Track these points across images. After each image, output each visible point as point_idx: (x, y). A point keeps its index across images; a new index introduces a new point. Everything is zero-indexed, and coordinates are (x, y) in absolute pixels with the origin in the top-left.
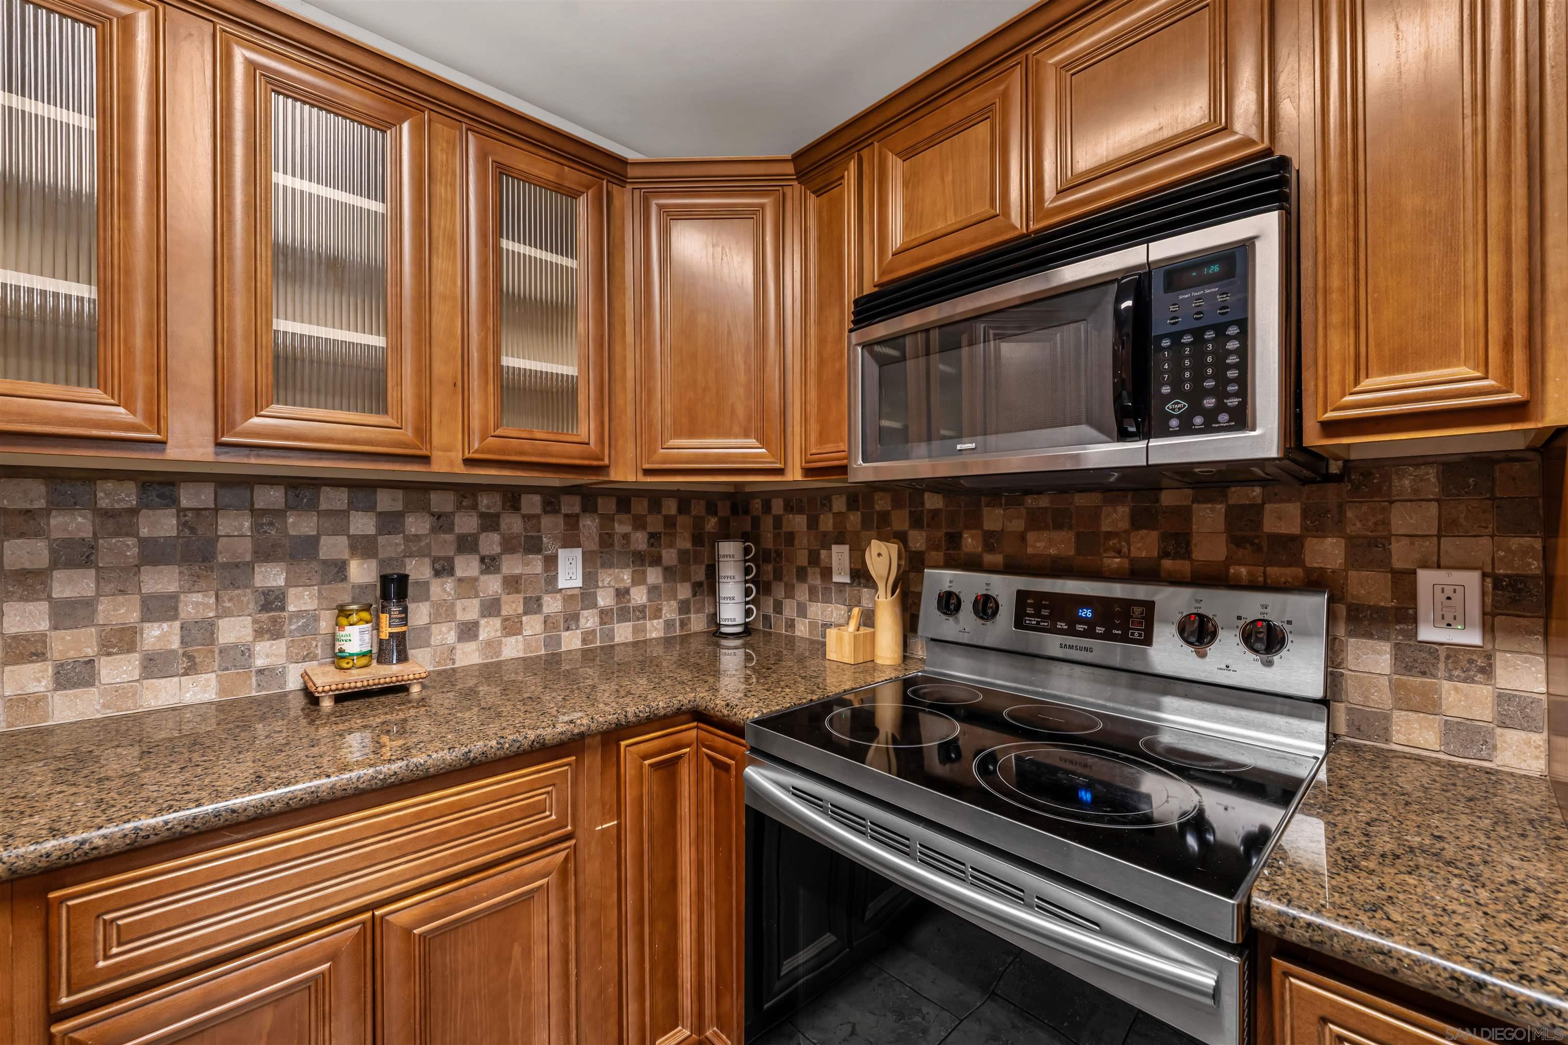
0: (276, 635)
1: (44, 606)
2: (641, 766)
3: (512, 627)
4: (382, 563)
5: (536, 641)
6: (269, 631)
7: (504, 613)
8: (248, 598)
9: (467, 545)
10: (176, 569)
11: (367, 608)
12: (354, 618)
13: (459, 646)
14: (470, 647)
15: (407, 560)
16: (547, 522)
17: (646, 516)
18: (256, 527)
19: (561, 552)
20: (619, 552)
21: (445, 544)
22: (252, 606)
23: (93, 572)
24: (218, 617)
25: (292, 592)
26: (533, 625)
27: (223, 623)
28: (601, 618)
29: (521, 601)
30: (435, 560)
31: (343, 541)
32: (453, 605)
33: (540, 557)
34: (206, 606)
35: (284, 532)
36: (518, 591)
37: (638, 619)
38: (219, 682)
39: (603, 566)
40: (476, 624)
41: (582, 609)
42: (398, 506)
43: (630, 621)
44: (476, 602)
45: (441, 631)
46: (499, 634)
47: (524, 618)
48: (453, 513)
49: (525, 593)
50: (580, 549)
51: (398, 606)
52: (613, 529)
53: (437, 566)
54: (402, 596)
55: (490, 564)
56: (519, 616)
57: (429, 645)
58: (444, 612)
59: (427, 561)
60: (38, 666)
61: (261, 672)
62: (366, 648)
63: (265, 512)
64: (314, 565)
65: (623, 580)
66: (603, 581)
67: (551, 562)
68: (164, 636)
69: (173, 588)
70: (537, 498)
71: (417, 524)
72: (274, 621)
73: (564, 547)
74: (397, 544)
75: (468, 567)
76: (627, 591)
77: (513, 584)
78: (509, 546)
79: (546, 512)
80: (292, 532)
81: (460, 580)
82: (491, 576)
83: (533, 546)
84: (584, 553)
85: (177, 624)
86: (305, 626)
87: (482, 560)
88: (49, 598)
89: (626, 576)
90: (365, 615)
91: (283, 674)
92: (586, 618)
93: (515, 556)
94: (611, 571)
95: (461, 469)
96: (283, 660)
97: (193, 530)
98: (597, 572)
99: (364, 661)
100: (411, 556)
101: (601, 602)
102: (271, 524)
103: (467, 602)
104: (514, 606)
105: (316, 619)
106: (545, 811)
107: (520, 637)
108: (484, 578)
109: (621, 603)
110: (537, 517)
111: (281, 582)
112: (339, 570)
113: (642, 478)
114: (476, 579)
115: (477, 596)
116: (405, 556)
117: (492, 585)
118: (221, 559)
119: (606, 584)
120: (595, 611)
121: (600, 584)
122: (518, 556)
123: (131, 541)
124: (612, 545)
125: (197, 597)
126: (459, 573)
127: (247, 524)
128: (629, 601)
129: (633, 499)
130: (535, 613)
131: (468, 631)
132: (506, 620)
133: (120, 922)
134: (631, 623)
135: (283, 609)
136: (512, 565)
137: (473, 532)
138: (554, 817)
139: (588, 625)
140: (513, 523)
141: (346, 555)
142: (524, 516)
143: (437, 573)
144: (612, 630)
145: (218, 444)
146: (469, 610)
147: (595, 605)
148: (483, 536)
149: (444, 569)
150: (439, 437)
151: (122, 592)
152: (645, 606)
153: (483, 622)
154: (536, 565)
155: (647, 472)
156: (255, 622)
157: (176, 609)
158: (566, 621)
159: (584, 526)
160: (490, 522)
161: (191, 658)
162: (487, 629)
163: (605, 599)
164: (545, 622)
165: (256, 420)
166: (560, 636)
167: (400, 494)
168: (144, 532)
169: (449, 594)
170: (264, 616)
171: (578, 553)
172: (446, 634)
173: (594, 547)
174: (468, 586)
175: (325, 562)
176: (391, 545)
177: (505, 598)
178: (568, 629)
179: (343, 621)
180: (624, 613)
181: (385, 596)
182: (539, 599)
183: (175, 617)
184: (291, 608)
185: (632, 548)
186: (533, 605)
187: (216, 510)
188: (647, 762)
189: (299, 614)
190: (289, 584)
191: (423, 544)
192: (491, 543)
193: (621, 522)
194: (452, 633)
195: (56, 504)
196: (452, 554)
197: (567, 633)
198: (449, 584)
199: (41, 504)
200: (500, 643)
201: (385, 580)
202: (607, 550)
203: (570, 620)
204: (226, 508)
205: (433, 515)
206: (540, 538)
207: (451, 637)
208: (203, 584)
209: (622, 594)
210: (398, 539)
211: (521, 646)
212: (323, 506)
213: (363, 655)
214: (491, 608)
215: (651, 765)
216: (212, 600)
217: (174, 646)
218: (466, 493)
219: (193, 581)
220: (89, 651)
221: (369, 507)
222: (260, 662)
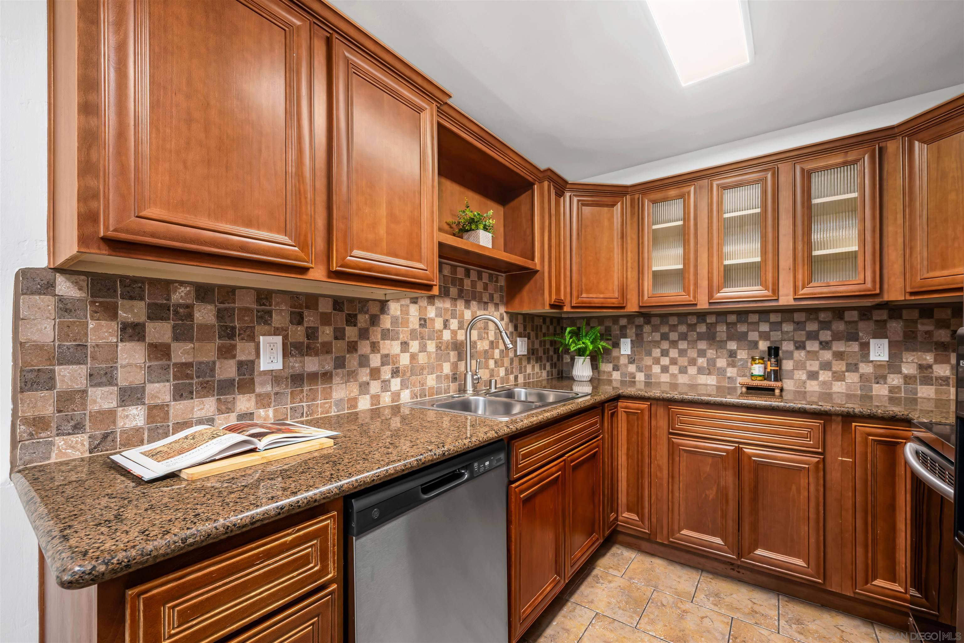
0: (734, 366)
1: (677, 350)
2: (866, 439)
3: (839, 377)
4: (772, 342)
5: (855, 386)
6: (731, 364)
7: (834, 369)
8: (725, 352)
9: (813, 336)
10: (706, 342)
11: (762, 358)
12: (757, 361)
13: (808, 382)
14: (814, 383)
15: (783, 342)
16: (861, 325)
17: (950, 319)
18: (727, 328)
19: (872, 342)
20: (921, 342)
21: (801, 336)
22: (726, 355)
23: (686, 342)
24: (717, 358)
25: (739, 351)
26: (852, 378)
27: (718, 360)
28: (905, 380)
29: (845, 364)
30: (795, 342)
31: (756, 334)
32: (805, 363)
33: (857, 343)
34: (713, 354)
35: (736, 330)
36: (842, 359)
37: (941, 385)
38: (717, 379)
39: (907, 350)
40: (817, 373)
41: (889, 373)
42: (779, 320)
43: (932, 385)
44: (817, 363)
45: (799, 374)
46: (830, 379)
47: (846, 373)
48: (805, 322)
49: (847, 360)
50: (887, 340)
51: (774, 359)
52: (917, 328)
53: (797, 345)
54: (777, 355)
55: (825, 345)
56: (843, 372)
57: (793, 379)
58: (800, 366)
59: (792, 342)
60: (676, 366)
61: (729, 378)
62: (762, 373)
63: (730, 323)
64: (746, 342)
65: (926, 359)
66: (907, 359)
67: (865, 346)
68: (703, 362)
69: (705, 348)
70: (855, 313)
71: (787, 327)
72: (733, 361)
73: (873, 338)
74: (778, 335)
75: (813, 346)
76: (930, 367)
77: (839, 356)
78: (837, 337)
79: (861, 320)
80: (739, 330)
81: (809, 352)
82: (826, 351)
83: (852, 337)
84: (889, 342)
85: (706, 359)
86: (742, 365)
87: (821, 343)
88: (678, 348)
89: (929, 358)
90: (761, 361)
91: (736, 380)
92: (892, 379)
93: (840, 342)
94: (915, 353)
95: (792, 302)
96: (736, 375)
97: (710, 330)
98: (902, 354)
99: (760, 378)
100: (785, 340)
101: (905, 371)
102: (732, 327)
103: (812, 362)
104: (840, 366)
105: (747, 362)
106: (807, 438)
107: (844, 383)
108: (821, 352)
109: (924, 373)
110: (856, 322)
111: (735, 348)
112: (755, 345)
113: (908, 297)
114: (817, 352)
115: (818, 360)
116: (782, 340)
117: (827, 355)
118: (718, 339)
119: (909, 360)
120: (900, 375)
121: (904, 360)
122: (843, 342)
123: (695, 333)
124: (915, 338)
125: (711, 351)
126: (808, 348)
127: (725, 328)
128: (932, 373)
129: (935, 309)
130: (854, 372)
131: (813, 376)
132: (834, 373)
133: (680, 418)
134: (934, 387)
135: (736, 357)
136: (839, 346)
137: (815, 330)
138: (812, 442)
139: (894, 383)
140: (839, 326)
141: (757, 339)
142: (846, 322)
143: (797, 348)
144: (916, 389)
145: (710, 303)
146: (814, 366)
147: (900, 372)
148: (821, 332)
149: (800, 346)
150: (782, 291)
151: (693, 348)
152: (949, 378)
153: (821, 372)
154: (855, 347)
155: (912, 294)
156: (727, 361)
157: (705, 354)
158: (876, 378)
159: (890, 327)
160: (825, 325)
161: (709, 370)
162: (824, 376)
163: (908, 369)
164: (861, 377)
165: (719, 294)
166: (872, 387)
167: (779, 315)
168: (698, 330)
169: (803, 358)
170: (730, 359)
171: (886, 342)
172: (802, 375)
173: (900, 338)
174: (813, 355)
175: (750, 341)
176: (776, 336)
177: (834, 362)
178: (878, 383)
179: (753, 362)
180: (927, 380)
181: (770, 355)
182: (856, 365)
183: (705, 357)
184: (739, 357)
185: (935, 339)
186: (853, 368)
187: (716, 323)
188: (870, 438)
189: (741, 360)
190: (738, 349)
191: (790, 335)
192: (826, 335)
193: (923, 324)
194: (805, 375)
195: (680, 323)
196: (804, 340)
197: (877, 385)
198: (803, 353)
199: (676, 323)
200: (832, 384)
201: (770, 348)
202: (911, 340)
203: (880, 378)
204: (719, 323)
205: (794, 322)
206: (858, 334)
207: (804, 377)
208: (712, 347)
209: (924, 368)
210: (779, 333)
211: (844, 387)
212: (750, 321)
213: (760, 376)
214: (826, 366)
215: (872, 439)
216: (715, 352)
217: (705, 365)
218: (812, 312)
219: (710, 346)
220: (686, 364)
221: (767, 321)
222: (729, 375)
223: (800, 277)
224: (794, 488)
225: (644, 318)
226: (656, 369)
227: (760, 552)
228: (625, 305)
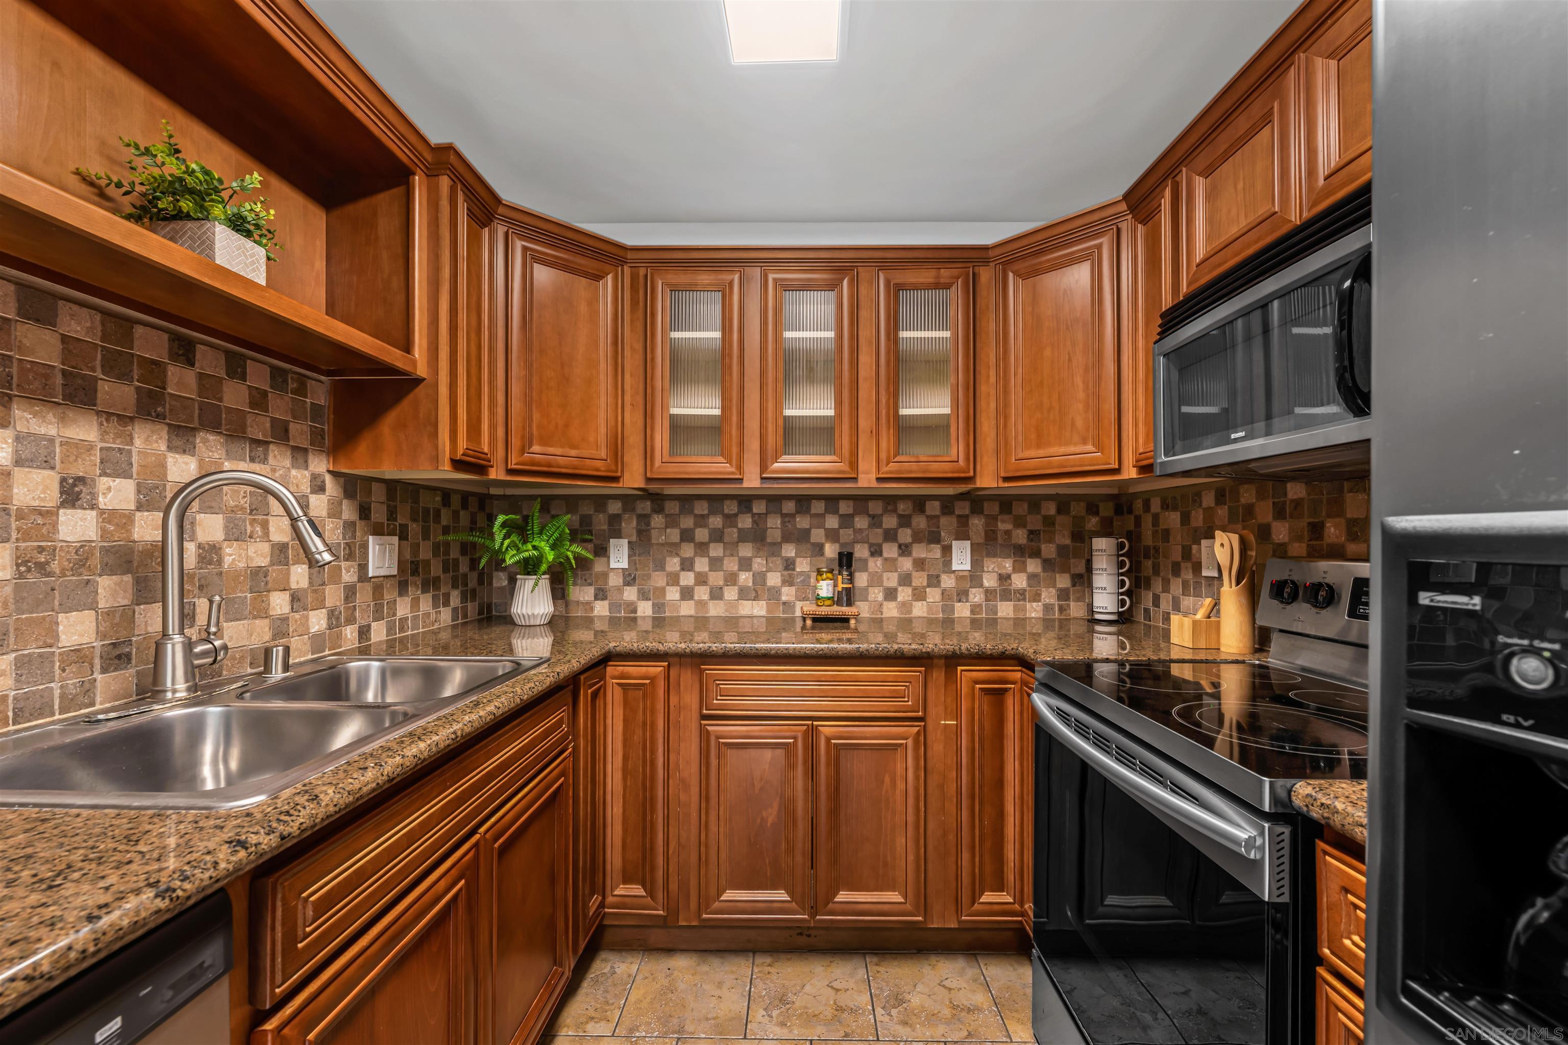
0: (791, 584)
1: (706, 560)
2: (973, 688)
3: (919, 595)
4: (842, 545)
5: (936, 607)
6: (788, 581)
7: (914, 584)
8: (779, 561)
9: (890, 536)
10: (750, 545)
11: (831, 571)
12: (824, 576)
13: (885, 603)
14: (892, 605)
15: (856, 545)
16: (944, 521)
17: (1026, 516)
18: (783, 523)
19: (955, 544)
20: (1002, 545)
21: (876, 535)
22: (781, 566)
23: (722, 544)
24: (767, 571)
25: (798, 560)
26: (934, 595)
27: (769, 575)
28: (986, 596)
29: (926, 577)
30: (871, 545)
31: (822, 531)
32: (881, 576)
33: (939, 546)
34: (762, 564)
35: (794, 525)
36: (923, 570)
37: (1019, 600)
38: (767, 606)
39: (989, 555)
40: (896, 590)
41: (971, 587)
42: (851, 511)
43: (1011, 601)
44: (896, 575)
45: (874, 592)
46: (910, 598)
47: (927, 589)
48: (882, 515)
49: (928, 571)
50: (969, 542)
51: (847, 571)
52: (997, 526)
53: (872, 549)
54: (849, 565)
55: (905, 550)
56: (924, 588)
57: (867, 600)
58: (875, 580)
59: (866, 545)
60: (705, 587)
61: (784, 603)
62: (830, 595)
63: (786, 515)
64: (808, 545)
65: (1005, 567)
66: (988, 567)
67: (947, 550)
68: (747, 578)
69: (750, 555)
70: (937, 504)
71: (861, 522)
72: (790, 576)
73: (956, 539)
74: (849, 535)
75: (890, 550)
76: (1009, 577)
77: (920, 564)
78: (918, 538)
79: (944, 513)
80: (798, 526)
81: (886, 559)
82: (906, 558)
83: (934, 538)
84: (972, 544)
85: (751, 573)
86: (803, 581)
87: (900, 546)
88: (708, 556)
89: (1008, 565)
90: (829, 575)
91: (794, 606)
92: (974, 594)
93: (921, 545)
94: (995, 560)
95: (874, 484)
96: (793, 599)
97: (757, 525)
98: (983, 560)
99: (828, 602)
100: (858, 542)
101: (986, 584)
102: (789, 522)
103: (890, 574)
104: (921, 580)
105: (809, 577)
106: (904, 697)
107: (925, 602)
108: (900, 559)
109: (1003, 585)
110: (937, 517)
111: (793, 555)
112: (819, 549)
113: (1002, 484)
114: (896, 559)
115: (896, 571)
116: (854, 542)
117: (906, 564)
118: (769, 540)
119: (990, 569)
120: (981, 590)
121: (986, 569)
122: (924, 544)
123: (735, 530)
124: (996, 539)
125: (759, 560)
126: (885, 555)
127: (779, 522)
128: (1010, 584)
129: (1014, 503)
130: (935, 587)
131: (891, 594)
132: (915, 589)
133: (721, 686)
134: (1012, 603)
135: (794, 569)
136: (919, 551)
137: (893, 527)
138: (910, 703)
139: (976, 600)
140: (920, 522)
141: (823, 540)
142: (928, 517)
143: (873, 554)
144: (996, 606)
145: (762, 478)
146: (891, 580)
147: (981, 586)
148: (900, 530)
149: (876, 551)
150: (862, 466)
151: (732, 555)
152: (1026, 590)
153: (900, 589)
154: (936, 552)
155: (1006, 479)
156: (782, 575)
157: (751, 565)
158: (958, 595)
159: (972, 524)
160: (905, 521)
161: (756, 592)
162: (903, 594)
163: (990, 581)
164: (943, 594)
165: (776, 465)
166: (953, 606)
167: (851, 503)
168: (740, 525)
169: (879, 568)
170: (786, 573)
171: (968, 544)
172: (877, 594)
173: (981, 540)
174: (891, 565)
175: (813, 544)
176: (846, 535)
177: (915, 574)
178: (960, 601)
179: (819, 578)
180: (1006, 594)
181: (841, 565)
182: (938, 576)
183: (750, 570)
184: (798, 570)
185: (1013, 542)
186: (934, 581)
187: (766, 514)
188: (978, 686)
189: (801, 573)
190: (797, 555)
191: (864, 535)
192: (905, 535)
193: (1003, 521)
194: (881, 594)
195: (712, 512)
196: (881, 542)
197: (959, 604)
198: (879, 562)
199: (706, 512)
200: (911, 605)
201: (840, 554)
202: (991, 543)
203: (962, 595)
204: (770, 513)
205: (869, 516)
206: (939, 533)
207: (880, 597)
208: (761, 553)
209: (1004, 578)
210: (850, 531)
211: (925, 609)
212: (813, 511)
213: (829, 599)
214: (906, 580)
215: (980, 689)
216: (765, 562)
217: (751, 584)
218: (890, 501)
219: (758, 552)
220: (721, 583)
221: (835, 512)
222: (784, 598)
223: (884, 445)
224: (887, 779)
225: (652, 501)
226: (673, 594)
227: (843, 896)
228: (619, 474)
